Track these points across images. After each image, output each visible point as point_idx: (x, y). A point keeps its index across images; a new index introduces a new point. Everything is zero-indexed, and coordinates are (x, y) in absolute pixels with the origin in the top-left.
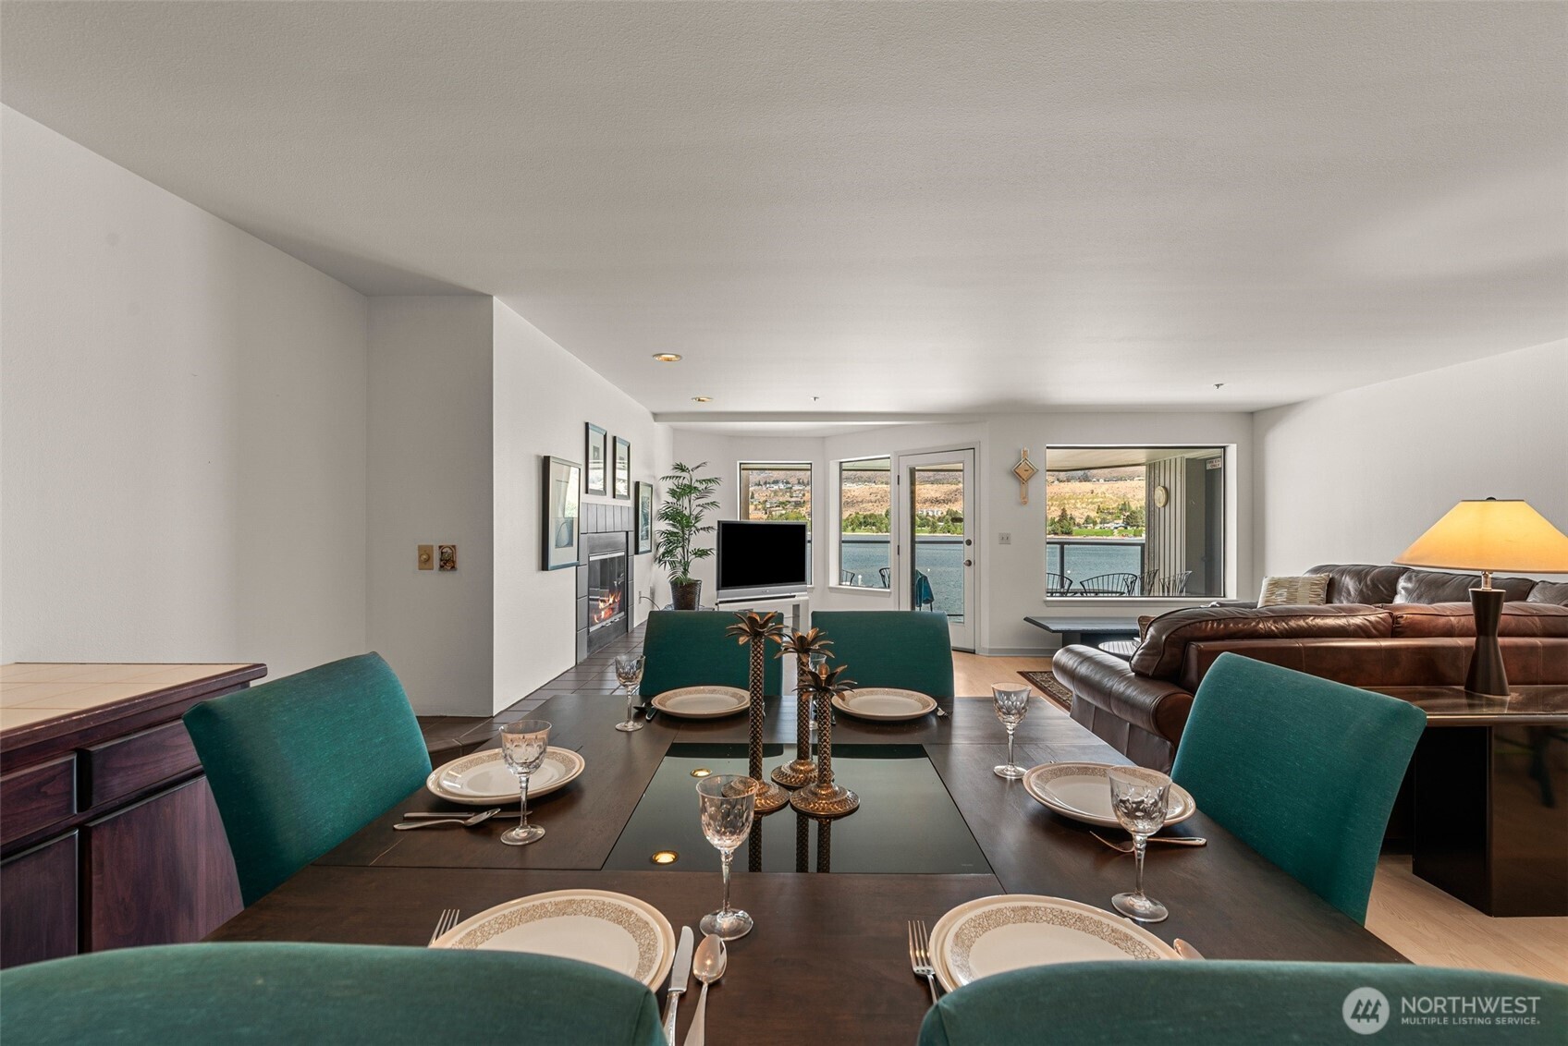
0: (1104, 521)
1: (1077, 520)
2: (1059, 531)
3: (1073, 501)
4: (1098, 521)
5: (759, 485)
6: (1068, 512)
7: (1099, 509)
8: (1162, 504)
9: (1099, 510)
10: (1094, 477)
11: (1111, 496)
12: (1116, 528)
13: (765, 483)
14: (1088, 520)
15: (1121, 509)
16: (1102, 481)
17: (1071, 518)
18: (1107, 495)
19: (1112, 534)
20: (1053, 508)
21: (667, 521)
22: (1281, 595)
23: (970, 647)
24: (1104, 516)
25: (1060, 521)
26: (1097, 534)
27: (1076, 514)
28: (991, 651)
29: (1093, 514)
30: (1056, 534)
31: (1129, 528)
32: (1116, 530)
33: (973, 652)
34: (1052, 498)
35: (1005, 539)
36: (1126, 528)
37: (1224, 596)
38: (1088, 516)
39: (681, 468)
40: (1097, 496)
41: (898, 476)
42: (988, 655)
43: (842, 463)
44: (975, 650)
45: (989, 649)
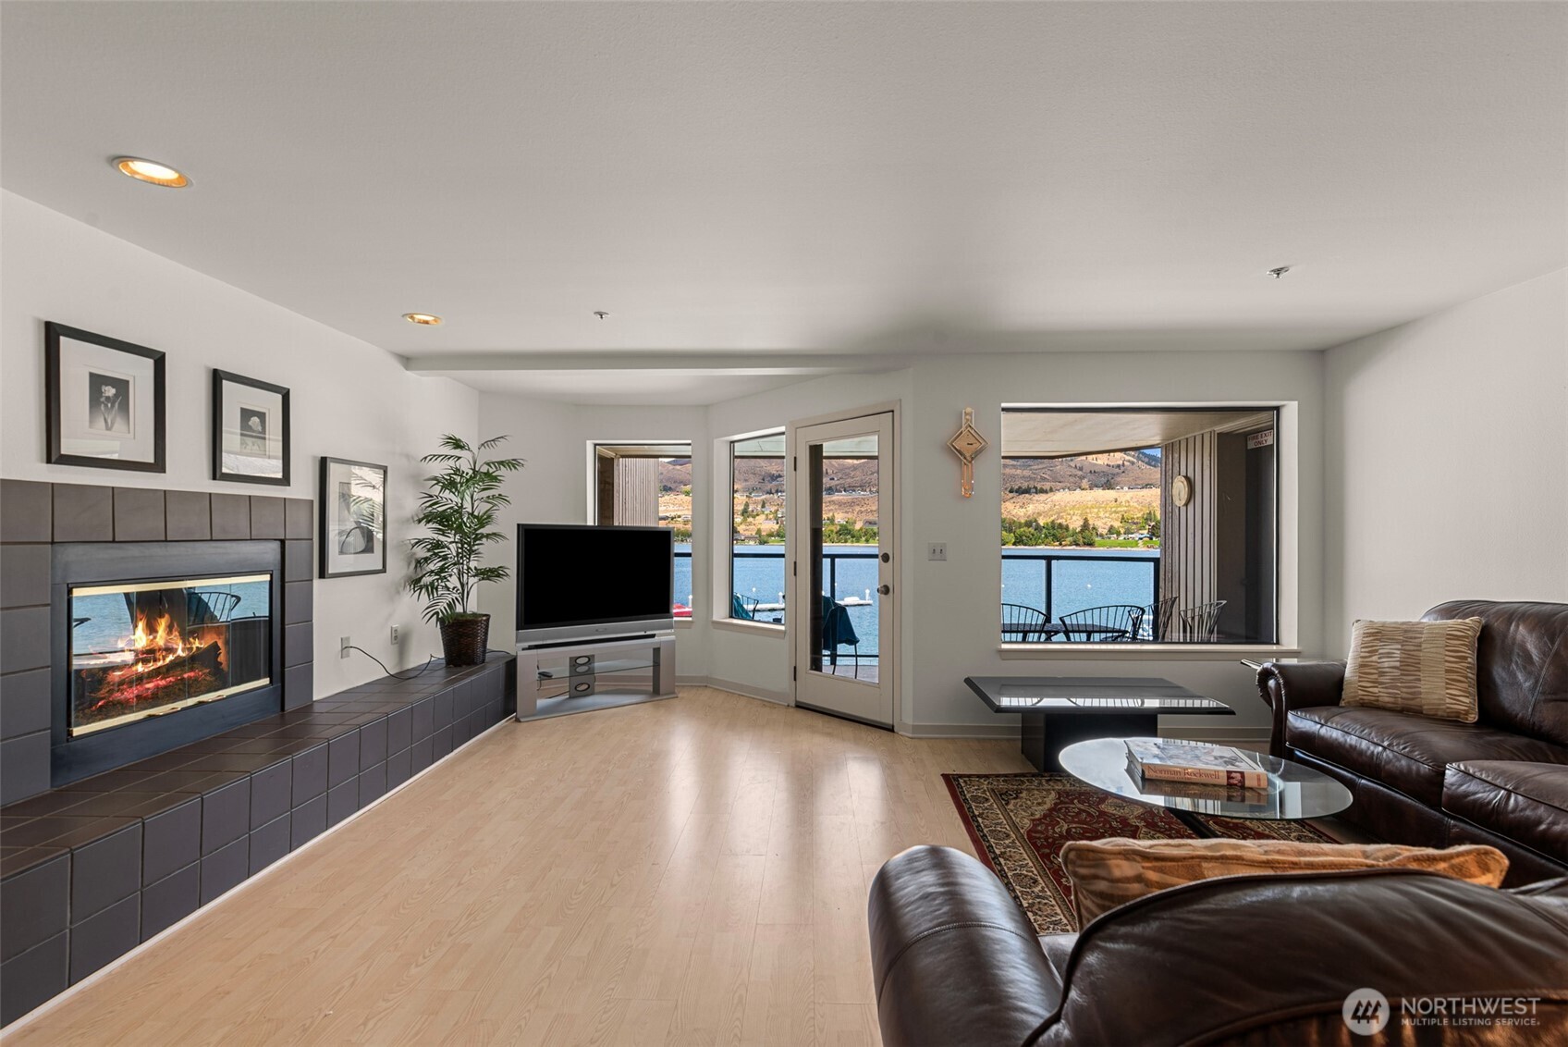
0: (1128, 532)
1: (1100, 531)
2: (1081, 542)
3: (1096, 510)
4: (1122, 531)
5: (771, 493)
6: (1091, 522)
7: (1123, 518)
8: (1183, 502)
9: (1123, 520)
10: (1117, 484)
11: (1135, 504)
12: (1141, 539)
13: (777, 492)
14: (1111, 530)
15: (1146, 519)
16: (1126, 489)
17: (1094, 528)
18: (1131, 504)
19: (1137, 545)
20: (1074, 518)
21: (430, 525)
22: (1389, 655)
23: (887, 720)
24: (1127, 526)
25: (1082, 531)
26: (1120, 545)
27: (1099, 524)
28: (916, 728)
29: (1117, 524)
30: (1077, 545)
31: (1154, 539)
32: (1140, 541)
33: (891, 729)
34: (1074, 506)
35: (938, 553)
36: (1151, 539)
37: (1278, 643)
38: (1112, 526)
39: (457, 444)
40: (1120, 505)
41: (795, 458)
42: (910, 735)
43: (733, 442)
44: (893, 726)
45: (913, 726)
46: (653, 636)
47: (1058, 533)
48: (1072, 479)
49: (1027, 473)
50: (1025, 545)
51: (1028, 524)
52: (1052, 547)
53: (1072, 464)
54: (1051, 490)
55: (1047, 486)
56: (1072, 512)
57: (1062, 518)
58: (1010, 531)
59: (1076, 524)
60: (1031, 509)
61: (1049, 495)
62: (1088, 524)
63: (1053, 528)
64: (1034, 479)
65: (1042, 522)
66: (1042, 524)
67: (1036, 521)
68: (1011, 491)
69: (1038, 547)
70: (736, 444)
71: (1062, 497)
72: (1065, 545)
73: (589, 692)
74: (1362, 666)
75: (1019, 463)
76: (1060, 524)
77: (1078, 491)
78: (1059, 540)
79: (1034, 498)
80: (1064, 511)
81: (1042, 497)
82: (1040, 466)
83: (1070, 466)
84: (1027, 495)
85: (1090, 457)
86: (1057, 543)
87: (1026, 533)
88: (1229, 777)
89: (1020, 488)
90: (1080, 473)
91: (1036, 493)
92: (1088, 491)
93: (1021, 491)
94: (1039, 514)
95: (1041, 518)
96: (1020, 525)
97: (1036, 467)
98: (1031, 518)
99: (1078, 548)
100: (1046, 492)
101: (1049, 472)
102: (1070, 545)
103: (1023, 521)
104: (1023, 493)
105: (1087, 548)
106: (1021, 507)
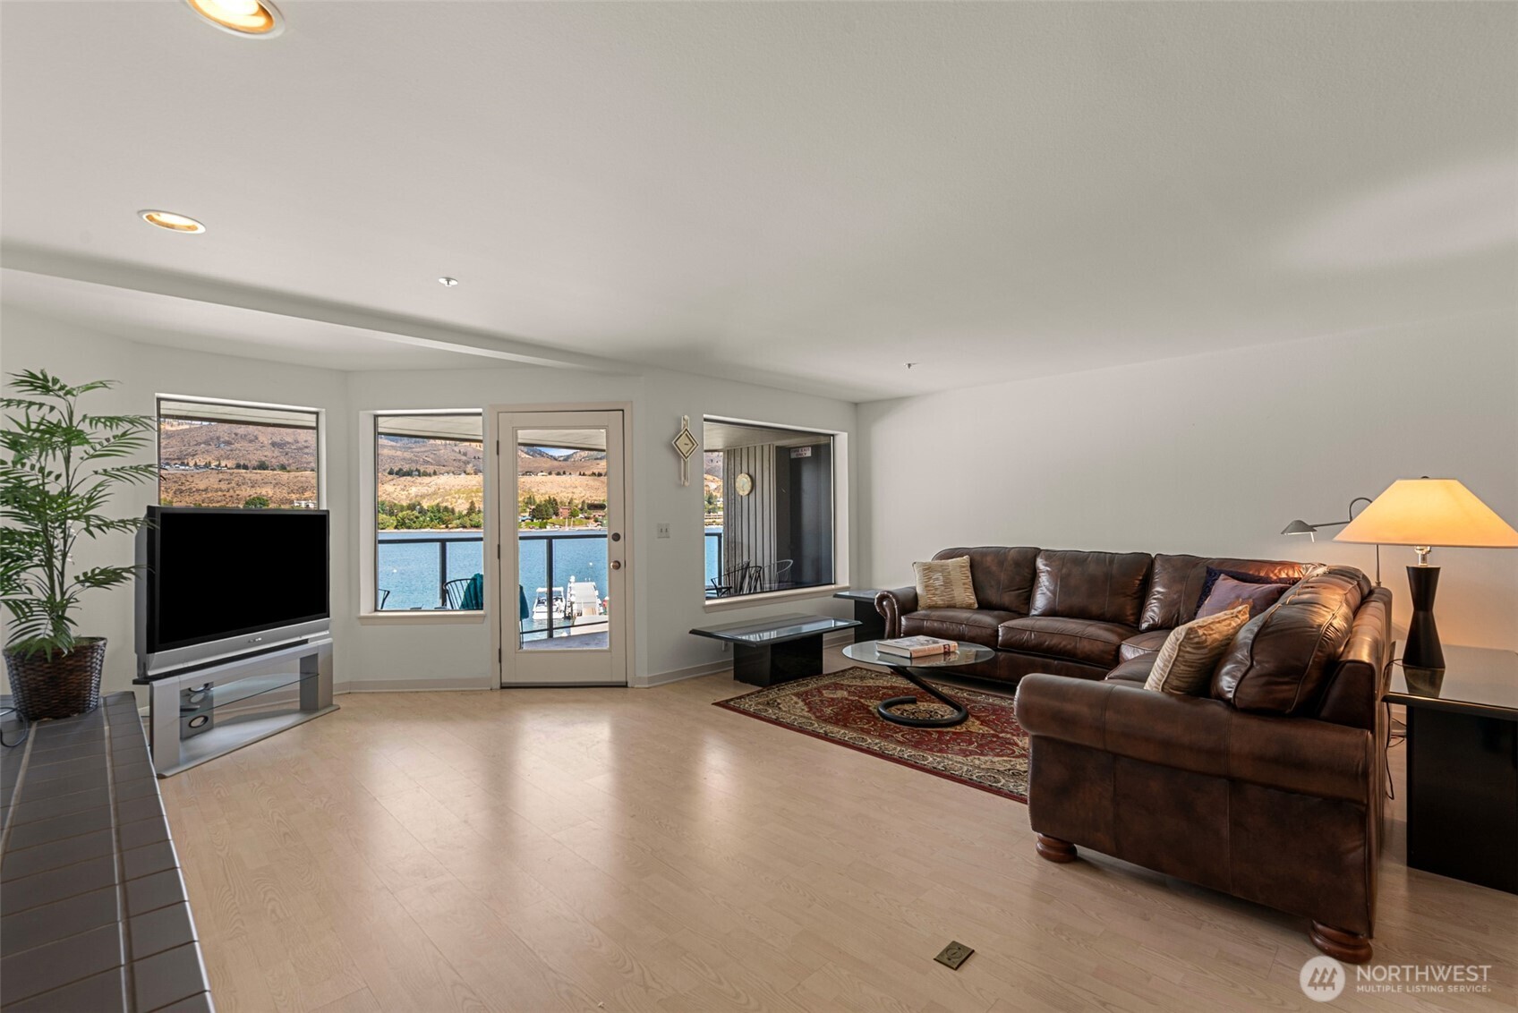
2: (468, 524)
6: (477, 505)
8: (747, 493)
12: (523, 521)
15: (527, 503)
20: (460, 501)
22: (937, 579)
23: (620, 678)
25: (469, 514)
28: (651, 680)
30: (464, 527)
31: (535, 521)
33: (625, 686)
34: (459, 490)
35: (664, 531)
37: (835, 583)
41: (498, 442)
42: (647, 686)
43: (376, 417)
44: (627, 683)
45: (649, 678)
46: (305, 642)
47: (445, 516)
48: (456, 464)
49: (408, 455)
50: (409, 528)
51: (412, 507)
52: (438, 530)
53: (457, 449)
54: (435, 473)
55: (430, 469)
56: (457, 496)
57: (447, 501)
58: (391, 514)
59: (461, 506)
60: (413, 490)
61: (434, 478)
62: (475, 507)
63: (439, 511)
64: (417, 462)
65: (426, 504)
66: (425, 507)
67: (419, 504)
68: (391, 473)
69: (423, 530)
70: (380, 418)
71: (445, 481)
72: (452, 528)
73: (208, 725)
74: (926, 586)
75: (398, 445)
76: (446, 508)
77: (463, 475)
78: (446, 523)
79: (417, 481)
80: (450, 495)
81: (426, 480)
82: (423, 449)
83: (453, 450)
84: (409, 478)
85: (474, 444)
86: (444, 526)
87: (411, 516)
88: (945, 648)
89: (401, 470)
90: (464, 458)
91: (419, 475)
92: (473, 476)
93: (401, 473)
94: (423, 496)
95: (425, 500)
96: (402, 509)
97: (418, 450)
98: (413, 501)
99: (465, 530)
100: (430, 475)
101: (432, 456)
102: (457, 527)
103: (405, 504)
104: (404, 476)
105: (475, 530)
106: (403, 490)
